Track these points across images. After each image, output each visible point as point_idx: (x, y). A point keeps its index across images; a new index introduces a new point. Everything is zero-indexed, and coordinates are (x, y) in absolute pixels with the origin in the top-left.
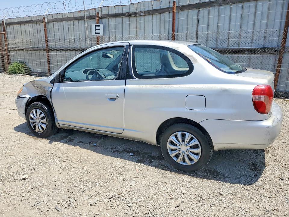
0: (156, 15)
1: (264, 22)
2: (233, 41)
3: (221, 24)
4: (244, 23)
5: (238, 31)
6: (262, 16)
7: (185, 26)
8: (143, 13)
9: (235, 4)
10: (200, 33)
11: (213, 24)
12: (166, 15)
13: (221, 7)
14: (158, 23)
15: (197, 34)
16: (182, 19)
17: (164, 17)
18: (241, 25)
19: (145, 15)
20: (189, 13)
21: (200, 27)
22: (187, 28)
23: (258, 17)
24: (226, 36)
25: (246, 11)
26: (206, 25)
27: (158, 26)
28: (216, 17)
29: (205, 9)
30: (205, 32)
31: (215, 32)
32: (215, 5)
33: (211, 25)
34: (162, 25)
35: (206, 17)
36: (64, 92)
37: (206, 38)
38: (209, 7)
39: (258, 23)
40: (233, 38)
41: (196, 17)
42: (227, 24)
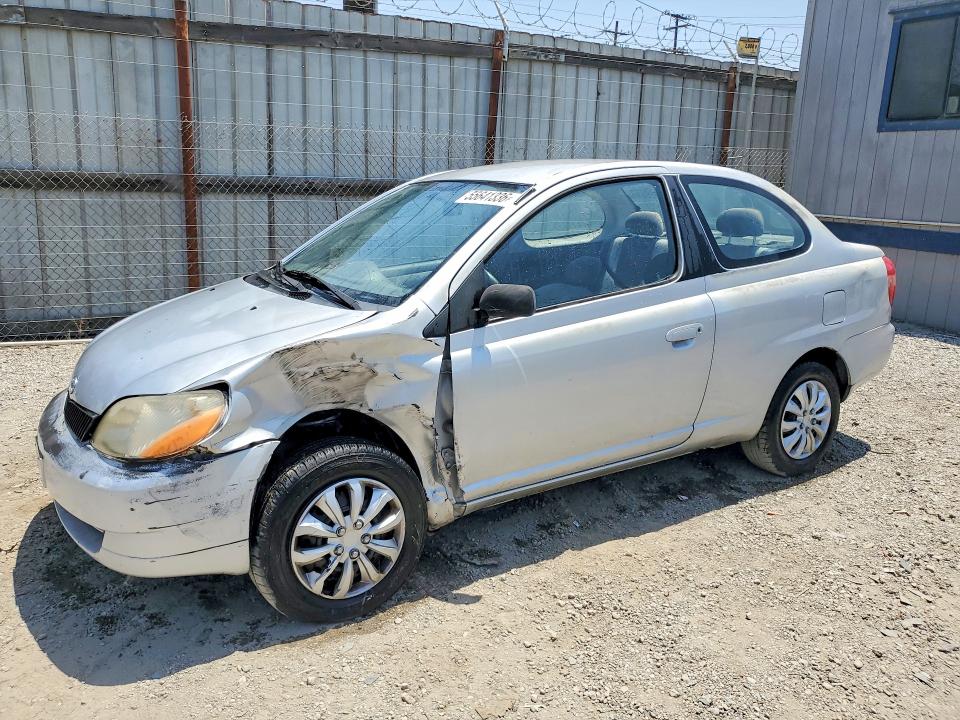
0: (87, 35)
1: (445, 114)
2: (378, 159)
3: (343, 107)
4: (403, 110)
5: (388, 132)
6: (438, 99)
7: (225, 100)
8: (20, 13)
9: (376, 54)
10: (278, 127)
11: (320, 101)
12: (142, 45)
13: (339, 55)
14: (103, 72)
15: (270, 132)
16: (209, 72)
17: (131, 48)
18: (395, 116)
19: (30, 27)
20: (238, 55)
21: (279, 105)
22: (234, 105)
23: (431, 101)
24: (359, 144)
25: (403, 77)
26: (297, 104)
27: (104, 84)
28: (327, 80)
29: (290, 50)
30: (296, 126)
31: (327, 128)
32: (323, 44)
33: (313, 105)
34: (125, 83)
35: (296, 77)
36: (516, 356)
37: (301, 147)
38: (303, 47)
39: (431, 113)
40: (378, 150)
41: (261, 73)
42: (359, 108)
